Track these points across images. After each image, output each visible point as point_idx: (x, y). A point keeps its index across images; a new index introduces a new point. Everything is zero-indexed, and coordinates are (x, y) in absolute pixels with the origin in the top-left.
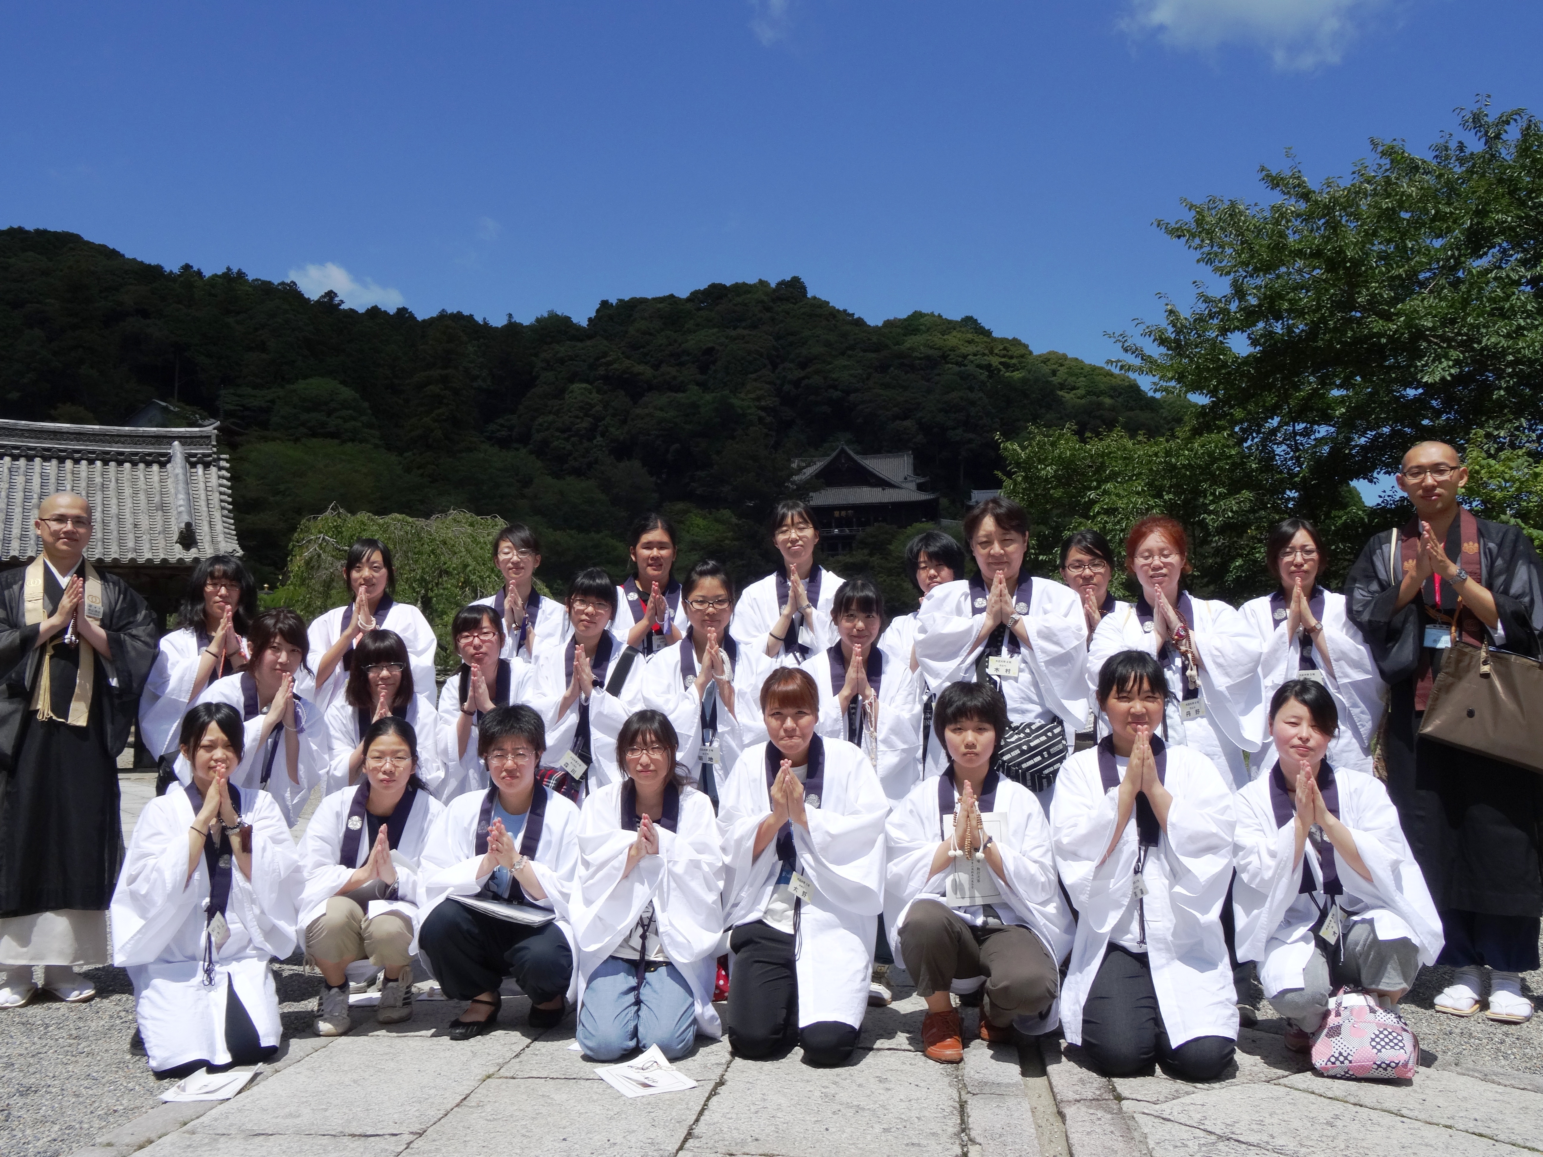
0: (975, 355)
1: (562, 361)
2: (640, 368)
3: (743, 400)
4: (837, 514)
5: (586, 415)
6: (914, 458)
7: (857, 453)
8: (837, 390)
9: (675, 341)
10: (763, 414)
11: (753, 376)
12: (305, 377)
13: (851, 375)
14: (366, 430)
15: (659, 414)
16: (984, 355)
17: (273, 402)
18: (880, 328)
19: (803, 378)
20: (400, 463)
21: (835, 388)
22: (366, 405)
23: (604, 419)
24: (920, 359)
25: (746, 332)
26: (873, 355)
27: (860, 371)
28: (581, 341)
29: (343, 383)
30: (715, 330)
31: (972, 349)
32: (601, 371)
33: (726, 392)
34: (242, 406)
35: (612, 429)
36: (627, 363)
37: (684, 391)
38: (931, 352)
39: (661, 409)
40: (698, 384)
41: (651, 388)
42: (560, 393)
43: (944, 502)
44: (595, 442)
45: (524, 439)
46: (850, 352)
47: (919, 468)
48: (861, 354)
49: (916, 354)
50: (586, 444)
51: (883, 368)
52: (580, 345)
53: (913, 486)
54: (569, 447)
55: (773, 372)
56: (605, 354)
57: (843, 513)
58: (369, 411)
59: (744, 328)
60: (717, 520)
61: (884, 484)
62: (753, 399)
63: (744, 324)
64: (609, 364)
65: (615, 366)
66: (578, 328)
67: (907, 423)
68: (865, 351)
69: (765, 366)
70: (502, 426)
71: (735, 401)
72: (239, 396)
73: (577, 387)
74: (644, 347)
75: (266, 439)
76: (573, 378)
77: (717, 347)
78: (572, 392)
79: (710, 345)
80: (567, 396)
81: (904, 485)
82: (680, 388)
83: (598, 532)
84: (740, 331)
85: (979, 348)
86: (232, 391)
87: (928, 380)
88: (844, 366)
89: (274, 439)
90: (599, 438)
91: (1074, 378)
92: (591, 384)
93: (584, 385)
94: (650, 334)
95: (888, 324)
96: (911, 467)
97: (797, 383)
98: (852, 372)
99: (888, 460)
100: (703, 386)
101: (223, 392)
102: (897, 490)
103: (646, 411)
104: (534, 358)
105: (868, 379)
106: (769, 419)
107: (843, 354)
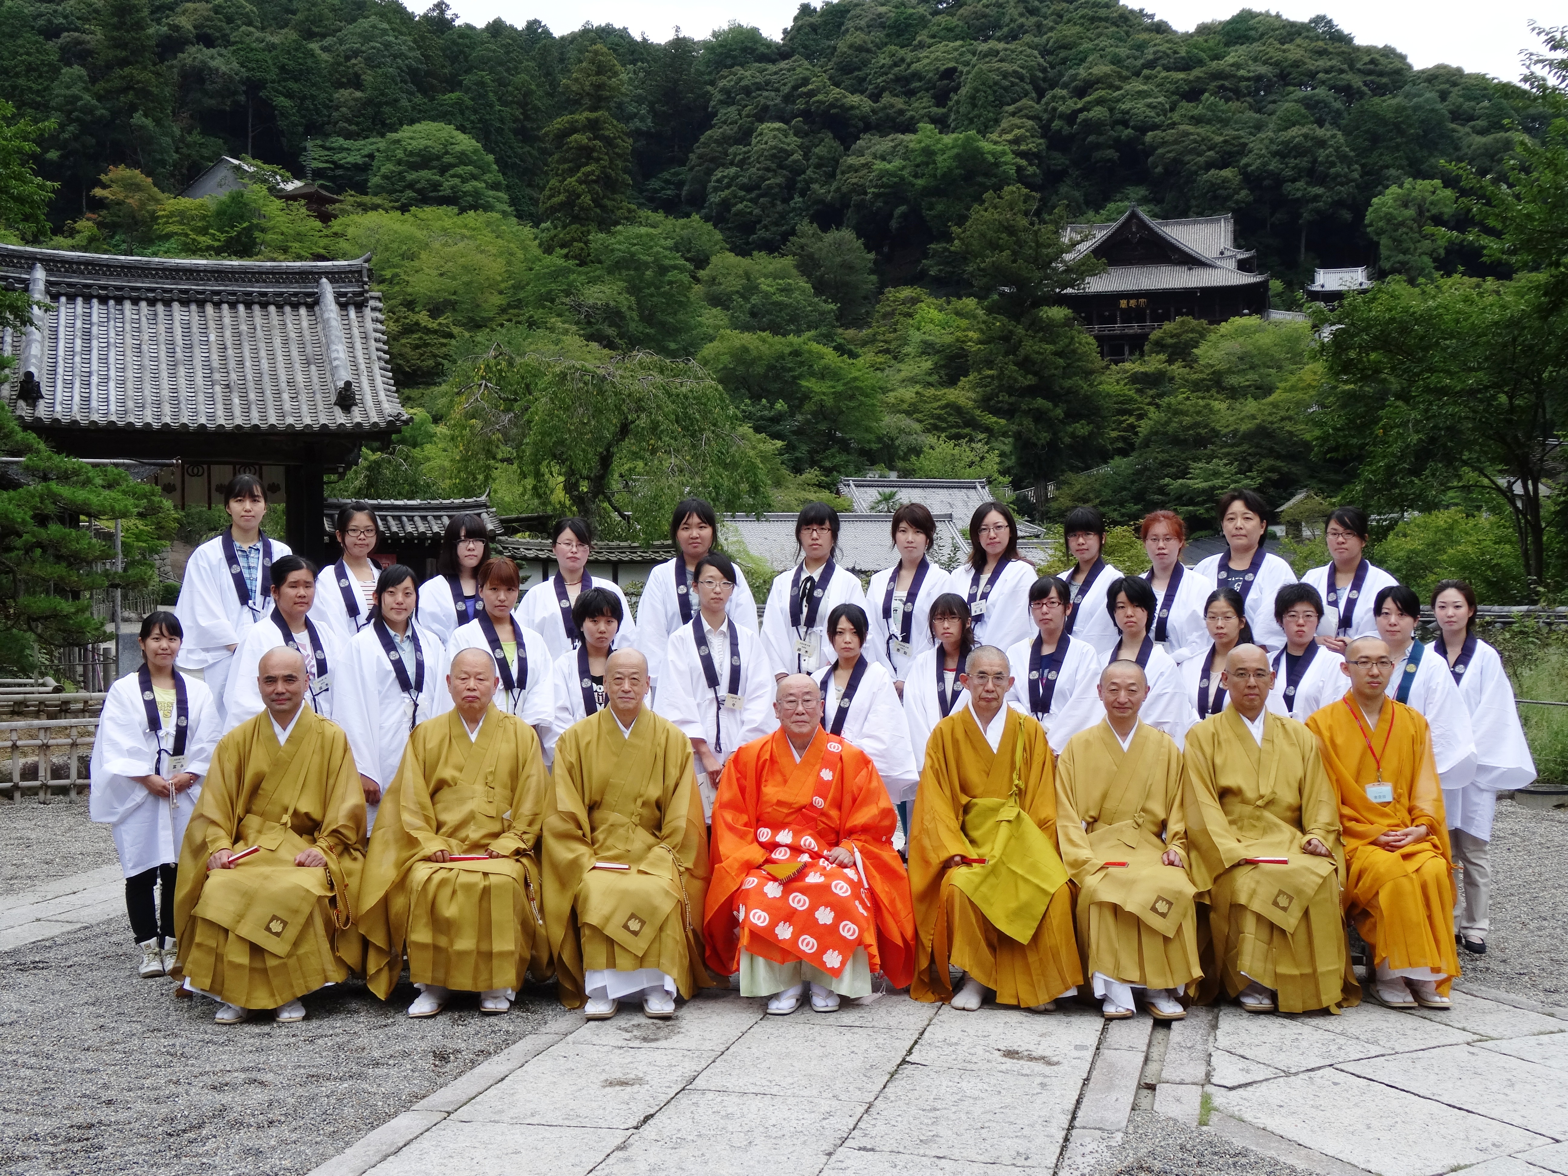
0: (1327, 72)
1: (747, 91)
2: (854, 99)
3: (996, 143)
4: (1123, 304)
5: (781, 167)
6: (1235, 223)
7: (1155, 216)
8: (1127, 127)
9: (903, 60)
10: (1024, 163)
11: (1011, 108)
12: (412, 122)
13: (1149, 106)
14: (491, 193)
15: (879, 165)
16: (1342, 71)
17: (371, 156)
18: (1192, 35)
19: (1081, 110)
20: (535, 238)
21: (1125, 124)
22: (491, 157)
23: (804, 172)
24: (1248, 79)
25: (1001, 46)
26: (1181, 75)
27: (1161, 99)
28: (774, 62)
29: (462, 129)
30: (958, 43)
31: (1323, 63)
32: (800, 105)
33: (972, 133)
34: (333, 162)
35: (815, 186)
36: (836, 92)
37: (915, 131)
38: (1262, 69)
39: (883, 159)
40: (934, 120)
41: (868, 127)
42: (745, 136)
43: (1276, 285)
44: (792, 204)
45: (697, 201)
46: (1146, 72)
47: (1240, 239)
48: (1164, 74)
49: (1242, 72)
50: (780, 207)
51: (1193, 94)
52: (772, 68)
53: (1232, 264)
54: (757, 211)
55: (1038, 103)
56: (805, 81)
57: (1133, 303)
58: (495, 167)
59: (999, 40)
60: (958, 313)
61: (1191, 261)
62: (1010, 142)
63: (998, 34)
64: (811, 94)
65: (820, 97)
66: (769, 44)
67: (1227, 173)
68: (1167, 69)
69: (1026, 94)
70: (667, 182)
71: (985, 145)
72: (329, 149)
73: (769, 128)
74: (859, 69)
75: (366, 208)
76: (763, 114)
77: (960, 68)
78: (761, 134)
79: (952, 65)
80: (754, 141)
81: (1218, 263)
82: (909, 127)
83: (798, 332)
84: (992, 44)
85: (1334, 62)
86: (319, 142)
87: (1259, 111)
88: (1139, 93)
89: (375, 207)
90: (797, 199)
91: (1472, 103)
92: (787, 122)
93: (777, 125)
94: (868, 51)
95: (1204, 30)
96: (1230, 236)
97: (1071, 118)
98: (1150, 100)
99: (1198, 227)
100: (942, 124)
101: (309, 144)
102: (1209, 271)
103: (862, 160)
104: (709, 88)
105: (1172, 109)
106: (1031, 170)
107: (1137, 74)
